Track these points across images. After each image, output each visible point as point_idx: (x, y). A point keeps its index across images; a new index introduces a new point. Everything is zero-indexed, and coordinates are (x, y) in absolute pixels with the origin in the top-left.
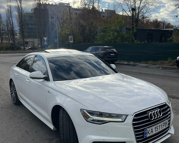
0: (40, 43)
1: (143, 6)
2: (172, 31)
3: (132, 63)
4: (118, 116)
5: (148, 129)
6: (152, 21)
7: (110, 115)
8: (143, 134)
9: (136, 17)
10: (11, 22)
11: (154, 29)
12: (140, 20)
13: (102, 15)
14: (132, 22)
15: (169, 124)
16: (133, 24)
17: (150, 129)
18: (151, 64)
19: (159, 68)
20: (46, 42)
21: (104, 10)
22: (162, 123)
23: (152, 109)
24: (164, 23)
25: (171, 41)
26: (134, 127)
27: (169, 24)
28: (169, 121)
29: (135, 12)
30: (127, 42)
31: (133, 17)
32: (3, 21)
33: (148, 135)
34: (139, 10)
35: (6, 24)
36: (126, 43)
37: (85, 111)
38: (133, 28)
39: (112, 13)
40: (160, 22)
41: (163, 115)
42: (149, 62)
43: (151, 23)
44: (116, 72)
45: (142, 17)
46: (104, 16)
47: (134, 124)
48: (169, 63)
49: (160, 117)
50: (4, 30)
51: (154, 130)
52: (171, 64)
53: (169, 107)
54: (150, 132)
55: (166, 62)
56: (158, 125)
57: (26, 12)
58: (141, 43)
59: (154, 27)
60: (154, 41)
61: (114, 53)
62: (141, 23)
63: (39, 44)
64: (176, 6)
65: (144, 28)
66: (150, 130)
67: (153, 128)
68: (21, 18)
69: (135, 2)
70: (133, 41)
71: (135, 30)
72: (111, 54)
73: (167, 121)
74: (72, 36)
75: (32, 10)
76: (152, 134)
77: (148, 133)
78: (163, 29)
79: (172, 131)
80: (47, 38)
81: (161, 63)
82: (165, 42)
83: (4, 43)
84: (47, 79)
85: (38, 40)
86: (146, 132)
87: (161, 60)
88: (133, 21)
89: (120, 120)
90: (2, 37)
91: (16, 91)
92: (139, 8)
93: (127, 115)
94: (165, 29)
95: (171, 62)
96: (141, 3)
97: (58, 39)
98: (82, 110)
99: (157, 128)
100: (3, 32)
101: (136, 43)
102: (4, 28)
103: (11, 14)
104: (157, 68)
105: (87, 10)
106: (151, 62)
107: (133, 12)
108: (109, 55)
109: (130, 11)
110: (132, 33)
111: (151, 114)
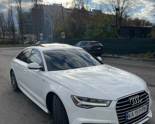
1: (126, 6)
2: (151, 28)
3: (116, 56)
4: (103, 101)
5: (129, 113)
6: (133, 19)
7: (96, 101)
8: (125, 117)
9: (120, 16)
10: (12, 20)
11: (135, 26)
12: (123, 19)
13: (90, 14)
15: (148, 109)
16: (117, 22)
17: (131, 112)
18: (133, 57)
20: (41, 38)
21: (92, 10)
22: (142, 108)
24: (144, 21)
25: (150, 37)
26: (118, 114)
28: (148, 106)
29: (119, 12)
30: (112, 38)
31: (117, 16)
32: (5, 19)
33: (129, 118)
34: (122, 10)
35: (7, 22)
36: (110, 38)
37: (75, 97)
38: (117, 25)
39: (98, 13)
40: (140, 20)
41: (142, 101)
43: (132, 21)
44: (102, 64)
45: (125, 16)
46: (92, 15)
47: (117, 109)
48: (148, 55)
49: (139, 103)
50: (6, 27)
51: (134, 114)
52: (150, 57)
53: (147, 94)
54: (131, 116)
55: (146, 55)
56: (138, 110)
57: (24, 12)
58: (123, 38)
61: (101, 47)
62: (124, 21)
63: (36, 39)
64: (154, 6)
65: (127, 26)
66: (131, 114)
67: (134, 112)
68: (20, 17)
69: (119, 3)
70: (117, 36)
72: (98, 48)
73: (146, 106)
74: (64, 32)
75: (30, 10)
76: (133, 117)
77: (129, 116)
80: (43, 34)
81: (142, 56)
82: (144, 38)
83: (5, 38)
84: (42, 69)
85: (35, 36)
86: (127, 115)
88: (117, 20)
89: (105, 105)
90: (4, 33)
91: (16, 80)
92: (122, 8)
93: (111, 101)
94: (144, 27)
95: (150, 55)
96: (124, 3)
97: (52, 35)
98: (72, 96)
99: (137, 112)
100: (5, 28)
101: (119, 38)
102: (5, 25)
103: (12, 13)
104: (138, 60)
105: (78, 10)
106: (132, 54)
107: (117, 12)
108: (96, 49)
109: (114, 11)
110: (116, 30)
111: (132, 100)
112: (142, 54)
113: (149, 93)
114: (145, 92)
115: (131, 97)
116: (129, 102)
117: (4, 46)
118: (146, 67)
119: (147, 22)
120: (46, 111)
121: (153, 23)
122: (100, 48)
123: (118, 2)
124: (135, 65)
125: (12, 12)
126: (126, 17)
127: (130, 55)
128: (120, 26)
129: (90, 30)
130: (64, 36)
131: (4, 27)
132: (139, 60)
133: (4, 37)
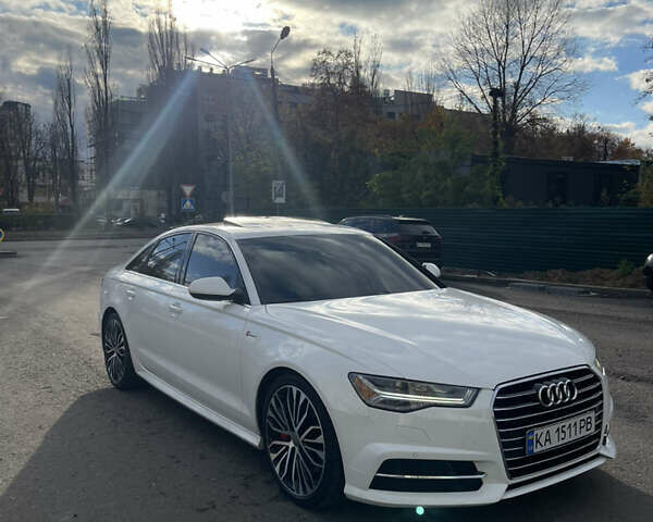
0: (165, 204)
1: (531, 81)
2: (635, 168)
3: (492, 276)
4: (454, 391)
5: (538, 432)
6: (564, 131)
7: (427, 388)
8: (522, 443)
9: (507, 119)
10: (69, 130)
11: (571, 159)
12: (520, 129)
13: (385, 110)
14: (491, 136)
15: (598, 426)
16: (496, 143)
17: (545, 430)
18: (560, 280)
19: (588, 292)
20: (188, 203)
21: (391, 94)
22: (578, 419)
23: (549, 379)
24: (606, 140)
25: (632, 202)
27: (627, 142)
28: (600, 417)
29: (504, 102)
30: (476, 205)
31: (495, 118)
32: (41, 127)
33: (537, 449)
34: (516, 95)
35: (48, 137)
36: (470, 206)
38: (496, 154)
39: (420, 105)
40: (594, 136)
41: (580, 397)
42: (551, 275)
43: (561, 136)
45: (528, 117)
46: (391, 115)
47: (497, 415)
48: (624, 276)
50: (40, 160)
51: (554, 437)
52: (630, 280)
53: (596, 379)
54: (542, 440)
55: (614, 273)
56: (567, 423)
57: (119, 98)
58: (524, 207)
59: (570, 155)
60: (570, 203)
61: (430, 239)
62: (525, 137)
63: (160, 210)
64: (647, 81)
65: (538, 157)
66: (544, 436)
67: (553, 429)
68: (103, 119)
69: (504, 69)
70: (496, 200)
71: (504, 164)
72: (420, 245)
73: (593, 415)
74: (281, 182)
75: (140, 91)
76: (548, 446)
77: (538, 441)
78: (605, 159)
79: (609, 449)
80: (195, 189)
81: (597, 276)
82: (609, 205)
83: (37, 204)
84: (240, 298)
85: (159, 195)
86: (531, 438)
87: (594, 267)
88: (495, 133)
89: (460, 401)
90: (34, 184)
91: (127, 347)
92: (517, 86)
93: (479, 389)
94: (610, 162)
95: (630, 273)
96: (522, 69)
97: (231, 193)
98: (352, 376)
99: (563, 432)
100: (37, 164)
101: (505, 205)
102: (40, 153)
103: (70, 104)
104: (580, 292)
105: (335, 94)
106: (559, 272)
107: (495, 102)
108: (411, 247)
109: (484, 97)
110: (492, 174)
111: (545, 390)
112: (597, 271)
113: (602, 374)
114: (588, 371)
115: (541, 381)
116: (534, 398)
117: (32, 233)
118: (612, 318)
119: (622, 143)
120: (254, 439)
121: (644, 149)
122: (429, 245)
123: (500, 64)
124: (567, 309)
125: (72, 101)
126: (533, 121)
127: (550, 273)
128: (507, 161)
129: (389, 174)
130: (281, 196)
131: (35, 159)
132: (583, 292)
133: (31, 197)
